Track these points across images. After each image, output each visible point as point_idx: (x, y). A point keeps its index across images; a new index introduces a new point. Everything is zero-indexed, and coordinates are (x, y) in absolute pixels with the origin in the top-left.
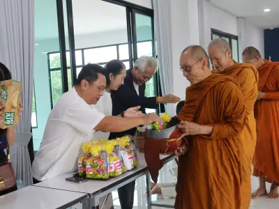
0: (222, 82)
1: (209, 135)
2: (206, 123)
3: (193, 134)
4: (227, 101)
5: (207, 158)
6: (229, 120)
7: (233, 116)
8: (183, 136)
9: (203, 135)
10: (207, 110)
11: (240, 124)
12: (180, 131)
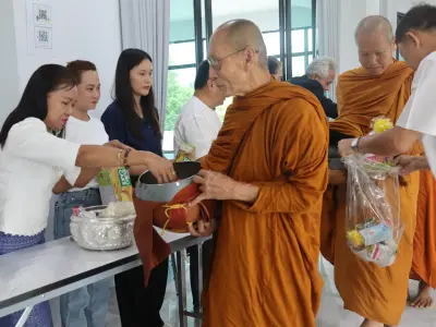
0: (286, 99)
1: (250, 204)
2: (248, 179)
3: (219, 198)
4: (289, 140)
5: (244, 249)
6: (292, 179)
7: (300, 171)
8: (199, 199)
9: (239, 201)
10: (253, 154)
11: (313, 188)
12: (197, 189)
